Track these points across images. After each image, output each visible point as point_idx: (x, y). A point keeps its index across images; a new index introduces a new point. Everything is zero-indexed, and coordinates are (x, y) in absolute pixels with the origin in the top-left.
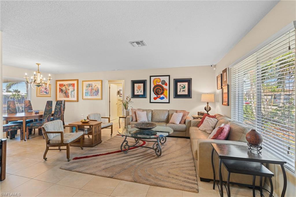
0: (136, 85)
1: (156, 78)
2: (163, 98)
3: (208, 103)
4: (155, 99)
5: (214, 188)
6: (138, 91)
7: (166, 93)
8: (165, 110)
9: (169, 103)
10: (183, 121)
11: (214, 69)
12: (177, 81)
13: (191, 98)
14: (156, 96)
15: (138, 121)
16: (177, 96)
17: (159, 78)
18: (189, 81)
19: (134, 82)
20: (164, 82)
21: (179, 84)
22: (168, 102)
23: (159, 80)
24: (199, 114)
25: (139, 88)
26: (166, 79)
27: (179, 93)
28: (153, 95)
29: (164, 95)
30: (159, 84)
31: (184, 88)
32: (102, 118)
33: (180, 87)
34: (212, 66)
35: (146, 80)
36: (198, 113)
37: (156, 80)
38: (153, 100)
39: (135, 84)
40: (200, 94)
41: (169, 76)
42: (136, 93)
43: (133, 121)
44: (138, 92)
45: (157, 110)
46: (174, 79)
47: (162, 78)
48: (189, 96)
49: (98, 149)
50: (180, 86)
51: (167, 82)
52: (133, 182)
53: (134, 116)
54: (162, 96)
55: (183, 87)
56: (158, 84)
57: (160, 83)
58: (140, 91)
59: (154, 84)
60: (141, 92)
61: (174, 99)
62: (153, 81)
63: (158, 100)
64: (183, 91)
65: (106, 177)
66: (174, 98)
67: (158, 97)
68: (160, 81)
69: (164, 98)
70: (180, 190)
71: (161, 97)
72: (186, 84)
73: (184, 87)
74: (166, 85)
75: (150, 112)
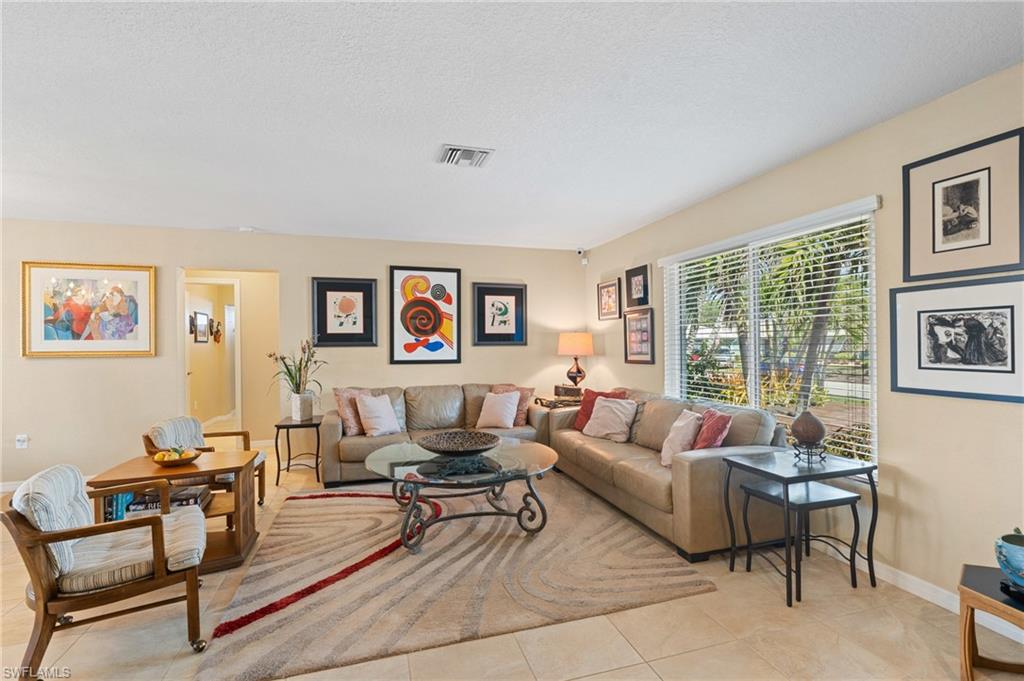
0: (333, 297)
1: (414, 277)
2: (436, 346)
3: (576, 359)
4: (409, 348)
5: (732, 569)
6: (342, 320)
7: (449, 327)
8: (453, 386)
9: (458, 361)
10: (523, 416)
11: (584, 262)
12: (482, 291)
13: (526, 344)
14: (411, 339)
15: (370, 433)
16: (483, 338)
17: (422, 277)
18: (519, 293)
19: (323, 287)
20: (440, 292)
21: (489, 299)
22: (455, 358)
23: (422, 286)
24: (558, 391)
25: (346, 307)
26: (448, 281)
27: (489, 330)
28: (403, 337)
29: (442, 336)
30: (424, 296)
31: (505, 312)
32: (205, 436)
33: (494, 309)
34: (580, 253)
35: (375, 280)
36: (557, 388)
37: (411, 282)
38: (400, 354)
39: (328, 293)
40: (556, 335)
41: (458, 271)
42: (333, 328)
43: (349, 434)
44: (341, 324)
45: (423, 388)
46: (474, 284)
47: (435, 278)
48: (518, 338)
49: (281, 568)
50: (493, 305)
51: (452, 291)
52: (553, 624)
53: (348, 414)
54: (434, 339)
55: (500, 309)
56: (419, 295)
57: (428, 295)
58: (351, 319)
59: (404, 294)
60: (355, 323)
61: (476, 348)
62: (403, 287)
63: (421, 353)
64: (501, 322)
65: (451, 643)
66: (475, 345)
67: (418, 343)
68: (428, 288)
69: (442, 346)
70: (680, 597)
71: (431, 341)
72: (510, 301)
73: (503, 308)
74: (449, 301)
75: (399, 395)
